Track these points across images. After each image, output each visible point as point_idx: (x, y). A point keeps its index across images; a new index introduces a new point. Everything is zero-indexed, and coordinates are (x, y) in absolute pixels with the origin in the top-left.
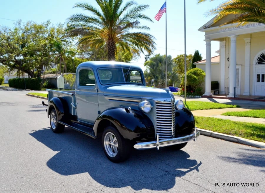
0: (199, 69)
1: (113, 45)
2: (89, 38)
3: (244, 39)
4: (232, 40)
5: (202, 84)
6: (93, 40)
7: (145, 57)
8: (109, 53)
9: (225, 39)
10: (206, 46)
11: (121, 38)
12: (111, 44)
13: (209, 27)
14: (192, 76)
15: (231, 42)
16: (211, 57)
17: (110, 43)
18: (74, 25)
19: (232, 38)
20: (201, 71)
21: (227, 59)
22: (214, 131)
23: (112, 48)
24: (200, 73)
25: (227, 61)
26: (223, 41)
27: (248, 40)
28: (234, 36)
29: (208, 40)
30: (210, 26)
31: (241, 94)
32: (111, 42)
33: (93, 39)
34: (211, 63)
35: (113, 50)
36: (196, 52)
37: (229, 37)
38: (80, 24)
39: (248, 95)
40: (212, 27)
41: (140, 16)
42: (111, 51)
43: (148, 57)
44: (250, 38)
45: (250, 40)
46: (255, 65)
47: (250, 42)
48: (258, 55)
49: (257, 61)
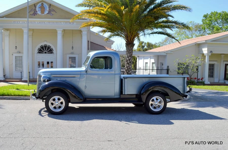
4: (25, 32)
15: (24, 34)
21: (15, 48)
26: (8, 31)
27: (30, 33)
28: (27, 29)
44: (32, 32)
45: (32, 34)
46: (37, 54)
47: (32, 35)
48: (39, 47)
49: (38, 51)
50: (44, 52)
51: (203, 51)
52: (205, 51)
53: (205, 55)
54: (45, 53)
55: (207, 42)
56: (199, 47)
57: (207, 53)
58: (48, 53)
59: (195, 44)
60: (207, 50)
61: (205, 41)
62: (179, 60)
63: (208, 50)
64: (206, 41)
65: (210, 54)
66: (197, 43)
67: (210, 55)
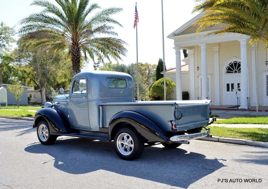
0: (168, 79)
1: (78, 51)
2: (46, 42)
3: (213, 48)
4: (203, 49)
5: (172, 94)
6: (52, 45)
7: (94, 66)
8: (73, 59)
9: (193, 47)
10: (176, 54)
11: (86, 43)
12: (76, 49)
13: (179, 35)
14: (162, 86)
15: (202, 51)
16: (182, 65)
17: (74, 49)
18: (31, 26)
19: (203, 47)
20: (171, 81)
21: (196, 68)
22: (220, 137)
23: (77, 54)
24: (169, 83)
25: (198, 70)
26: (192, 49)
27: (216, 49)
28: (204, 44)
29: (178, 48)
30: (179, 33)
31: (212, 105)
32: (76, 47)
33: (53, 43)
34: (182, 72)
35: (78, 57)
36: (159, 61)
37: (199, 45)
38: (38, 24)
39: (219, 105)
40: (182, 35)
41: (108, 20)
42: (75, 58)
43: (97, 65)
44: (218, 47)
45: (219, 49)
46: (225, 74)
47: (219, 51)
48: (227, 65)
49: (226, 71)
50: (234, 71)
54: (236, 72)
58: (238, 72)
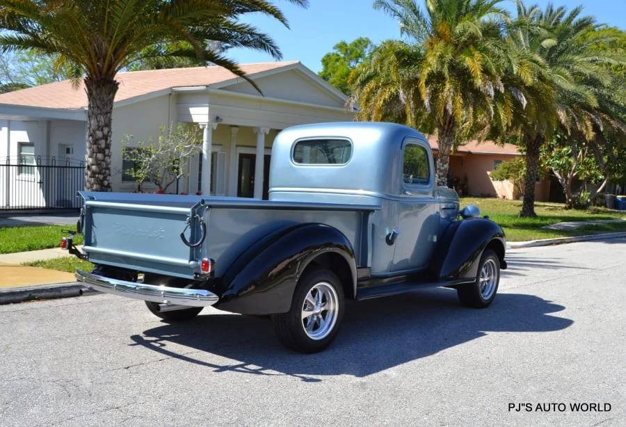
51: (193, 116)
52: (200, 115)
53: (201, 127)
55: (211, 90)
56: (178, 103)
57: (207, 121)
59: (170, 92)
60: (207, 112)
61: (203, 88)
62: (132, 137)
63: (210, 114)
64: (207, 86)
65: (215, 125)
66: (175, 91)
67: (215, 128)
